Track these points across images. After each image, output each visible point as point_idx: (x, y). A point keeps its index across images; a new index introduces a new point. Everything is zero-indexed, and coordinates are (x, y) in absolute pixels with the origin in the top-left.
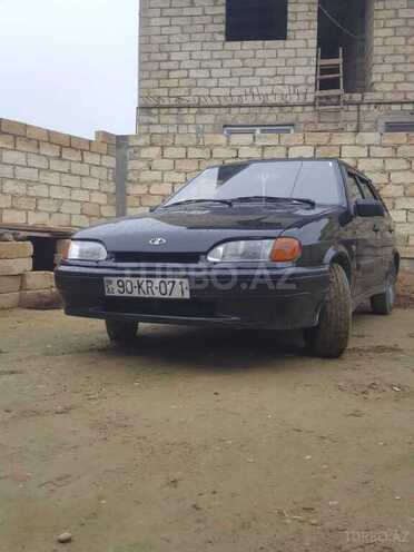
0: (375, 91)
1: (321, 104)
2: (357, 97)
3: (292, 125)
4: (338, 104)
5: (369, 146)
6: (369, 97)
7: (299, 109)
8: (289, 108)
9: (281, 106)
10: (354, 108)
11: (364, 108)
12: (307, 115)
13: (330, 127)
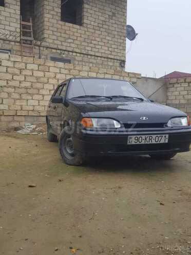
0: (46, 42)
1: (23, 43)
2: (39, 43)
3: (10, 51)
4: (30, 45)
6: (44, 44)
7: (13, 43)
8: (8, 42)
9: (4, 40)
10: (37, 48)
11: (42, 48)
12: (17, 47)
13: (28, 54)
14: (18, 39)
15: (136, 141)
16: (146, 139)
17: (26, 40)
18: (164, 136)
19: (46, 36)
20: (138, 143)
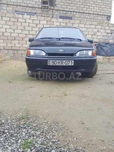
0: (57, 7)
1: (43, 8)
2: (52, 8)
3: (36, 13)
4: (47, 9)
5: (60, 22)
6: (55, 8)
7: (37, 9)
8: (34, 8)
9: (32, 7)
10: (51, 11)
11: (54, 11)
12: (39, 11)
13: (46, 15)
14: (40, 6)
15: (53, 64)
16: (59, 63)
17: (45, 7)
18: (71, 61)
19: (57, 3)
20: (54, 65)
